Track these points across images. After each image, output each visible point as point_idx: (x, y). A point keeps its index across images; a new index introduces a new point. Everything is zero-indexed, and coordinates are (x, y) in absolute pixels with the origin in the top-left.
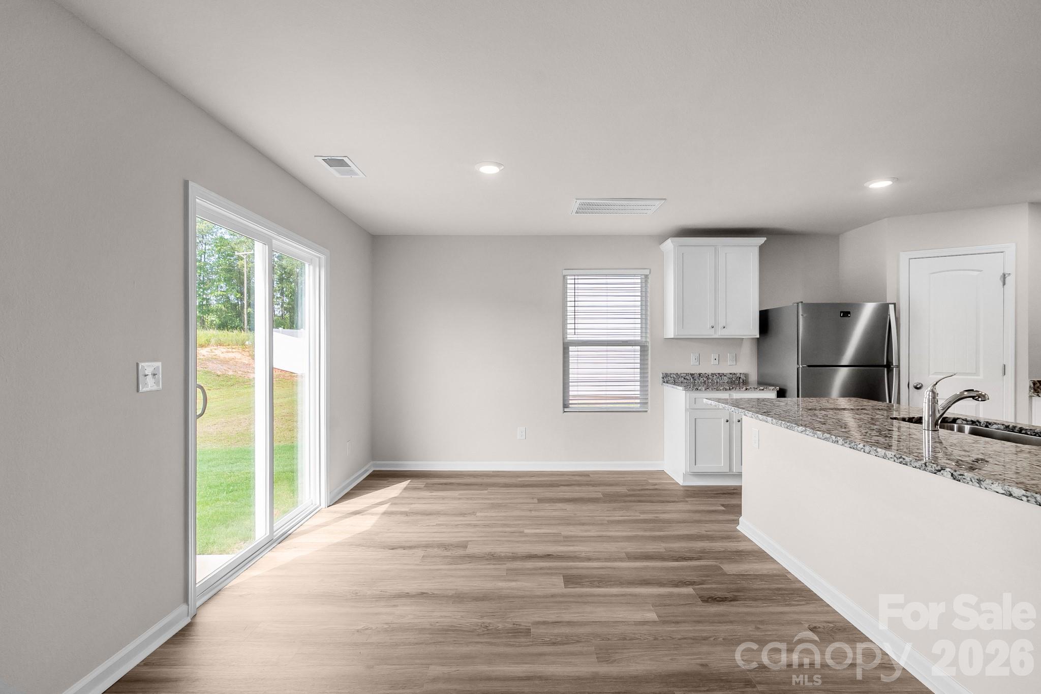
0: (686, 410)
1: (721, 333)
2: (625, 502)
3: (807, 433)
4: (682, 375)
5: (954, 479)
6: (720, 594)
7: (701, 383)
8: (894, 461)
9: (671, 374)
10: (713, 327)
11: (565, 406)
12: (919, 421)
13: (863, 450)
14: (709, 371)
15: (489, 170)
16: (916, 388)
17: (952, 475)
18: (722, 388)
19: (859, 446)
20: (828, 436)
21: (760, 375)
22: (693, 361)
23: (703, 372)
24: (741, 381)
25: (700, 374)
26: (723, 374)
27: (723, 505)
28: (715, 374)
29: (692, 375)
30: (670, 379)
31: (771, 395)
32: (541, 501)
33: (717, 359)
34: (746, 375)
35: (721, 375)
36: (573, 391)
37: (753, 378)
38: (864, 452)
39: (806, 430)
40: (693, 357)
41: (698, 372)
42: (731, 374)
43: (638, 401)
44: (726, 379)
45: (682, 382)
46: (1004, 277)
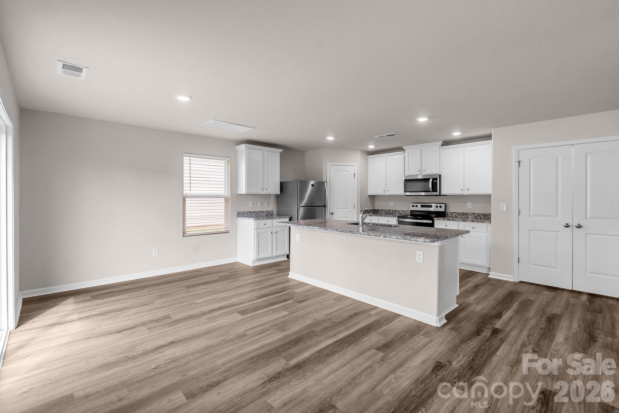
0: (255, 229)
1: (265, 192)
2: (233, 278)
3: (334, 230)
4: (246, 212)
5: (384, 237)
6: (301, 299)
7: (254, 216)
9: (241, 212)
10: (262, 189)
11: (184, 233)
12: (357, 224)
14: (257, 210)
15: (183, 99)
16: (332, 214)
17: (384, 236)
18: (269, 218)
21: (278, 211)
22: (250, 205)
23: (255, 211)
24: (271, 214)
25: (254, 212)
26: (263, 211)
27: (276, 270)
28: (260, 211)
29: (250, 212)
30: (241, 214)
31: (287, 220)
32: (188, 287)
33: (261, 204)
34: (272, 211)
35: (262, 212)
36: (188, 224)
37: (275, 212)
39: (333, 230)
40: (250, 204)
41: (253, 211)
42: (266, 211)
43: (224, 227)
44: (264, 214)
45: (246, 216)
46: (354, 175)
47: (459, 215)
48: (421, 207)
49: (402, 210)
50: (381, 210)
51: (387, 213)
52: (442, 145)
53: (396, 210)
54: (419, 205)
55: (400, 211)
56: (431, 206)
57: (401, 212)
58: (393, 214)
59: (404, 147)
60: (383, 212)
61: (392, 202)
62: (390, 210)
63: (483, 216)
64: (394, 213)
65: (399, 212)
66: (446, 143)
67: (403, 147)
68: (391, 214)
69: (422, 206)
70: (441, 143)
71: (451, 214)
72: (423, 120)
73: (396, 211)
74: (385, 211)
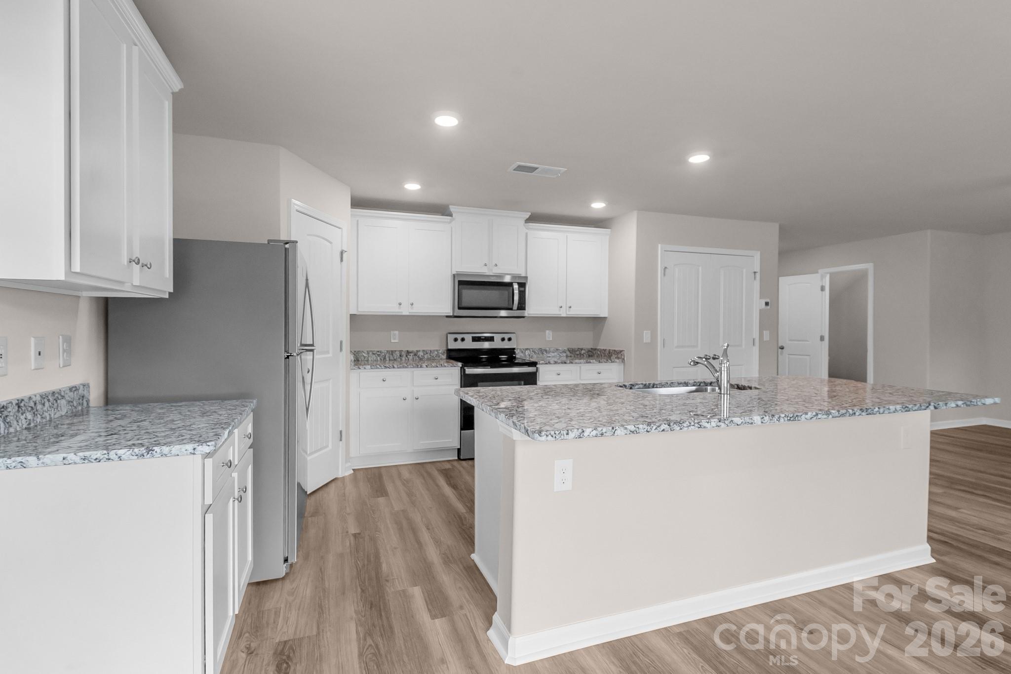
8: (902, 412)
13: (878, 412)
19: (875, 410)
20: (844, 411)
34: (89, 389)
38: (879, 413)
46: (342, 253)
47: (535, 352)
48: (473, 341)
49: (423, 351)
50: (368, 353)
51: (385, 358)
52: (528, 220)
53: (410, 349)
54: (468, 338)
55: (418, 351)
56: (491, 339)
57: (421, 354)
58: (401, 360)
59: (452, 209)
60: (374, 356)
61: (397, 332)
62: (392, 352)
63: (570, 353)
64: (403, 359)
65: (415, 355)
66: (534, 218)
67: (450, 206)
68: (395, 360)
69: (475, 339)
70: (527, 215)
71: (522, 352)
72: (699, 159)
73: (408, 352)
74: (379, 355)
